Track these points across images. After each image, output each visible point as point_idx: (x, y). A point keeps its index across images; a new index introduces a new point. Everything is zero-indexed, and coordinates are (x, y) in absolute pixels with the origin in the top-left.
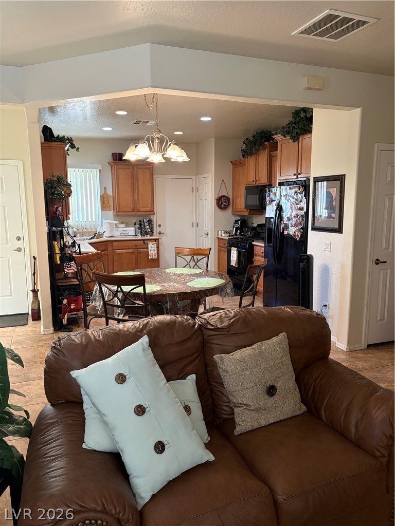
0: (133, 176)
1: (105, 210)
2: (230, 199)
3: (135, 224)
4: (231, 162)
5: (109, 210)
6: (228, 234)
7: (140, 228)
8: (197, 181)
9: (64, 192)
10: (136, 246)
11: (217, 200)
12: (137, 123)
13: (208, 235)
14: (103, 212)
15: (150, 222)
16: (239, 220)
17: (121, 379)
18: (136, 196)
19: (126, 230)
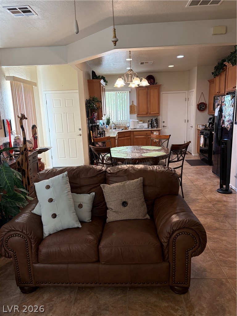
0: (147, 94)
1: (133, 114)
2: (206, 104)
3: (149, 121)
4: (208, 81)
5: (135, 114)
6: (204, 127)
7: (152, 124)
8: (189, 94)
9: (96, 106)
10: (147, 134)
11: (197, 105)
12: (142, 63)
13: (192, 127)
14: (131, 115)
15: (157, 121)
16: (212, 118)
17: (48, 187)
18: (149, 105)
19: (143, 125)
